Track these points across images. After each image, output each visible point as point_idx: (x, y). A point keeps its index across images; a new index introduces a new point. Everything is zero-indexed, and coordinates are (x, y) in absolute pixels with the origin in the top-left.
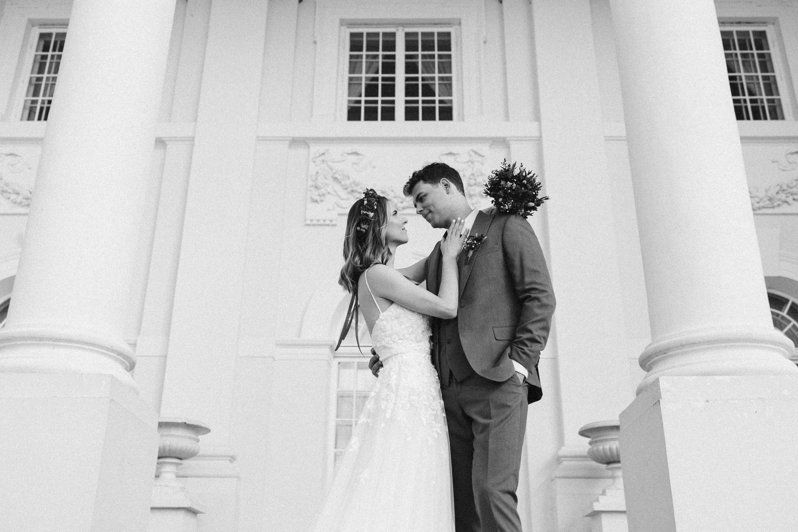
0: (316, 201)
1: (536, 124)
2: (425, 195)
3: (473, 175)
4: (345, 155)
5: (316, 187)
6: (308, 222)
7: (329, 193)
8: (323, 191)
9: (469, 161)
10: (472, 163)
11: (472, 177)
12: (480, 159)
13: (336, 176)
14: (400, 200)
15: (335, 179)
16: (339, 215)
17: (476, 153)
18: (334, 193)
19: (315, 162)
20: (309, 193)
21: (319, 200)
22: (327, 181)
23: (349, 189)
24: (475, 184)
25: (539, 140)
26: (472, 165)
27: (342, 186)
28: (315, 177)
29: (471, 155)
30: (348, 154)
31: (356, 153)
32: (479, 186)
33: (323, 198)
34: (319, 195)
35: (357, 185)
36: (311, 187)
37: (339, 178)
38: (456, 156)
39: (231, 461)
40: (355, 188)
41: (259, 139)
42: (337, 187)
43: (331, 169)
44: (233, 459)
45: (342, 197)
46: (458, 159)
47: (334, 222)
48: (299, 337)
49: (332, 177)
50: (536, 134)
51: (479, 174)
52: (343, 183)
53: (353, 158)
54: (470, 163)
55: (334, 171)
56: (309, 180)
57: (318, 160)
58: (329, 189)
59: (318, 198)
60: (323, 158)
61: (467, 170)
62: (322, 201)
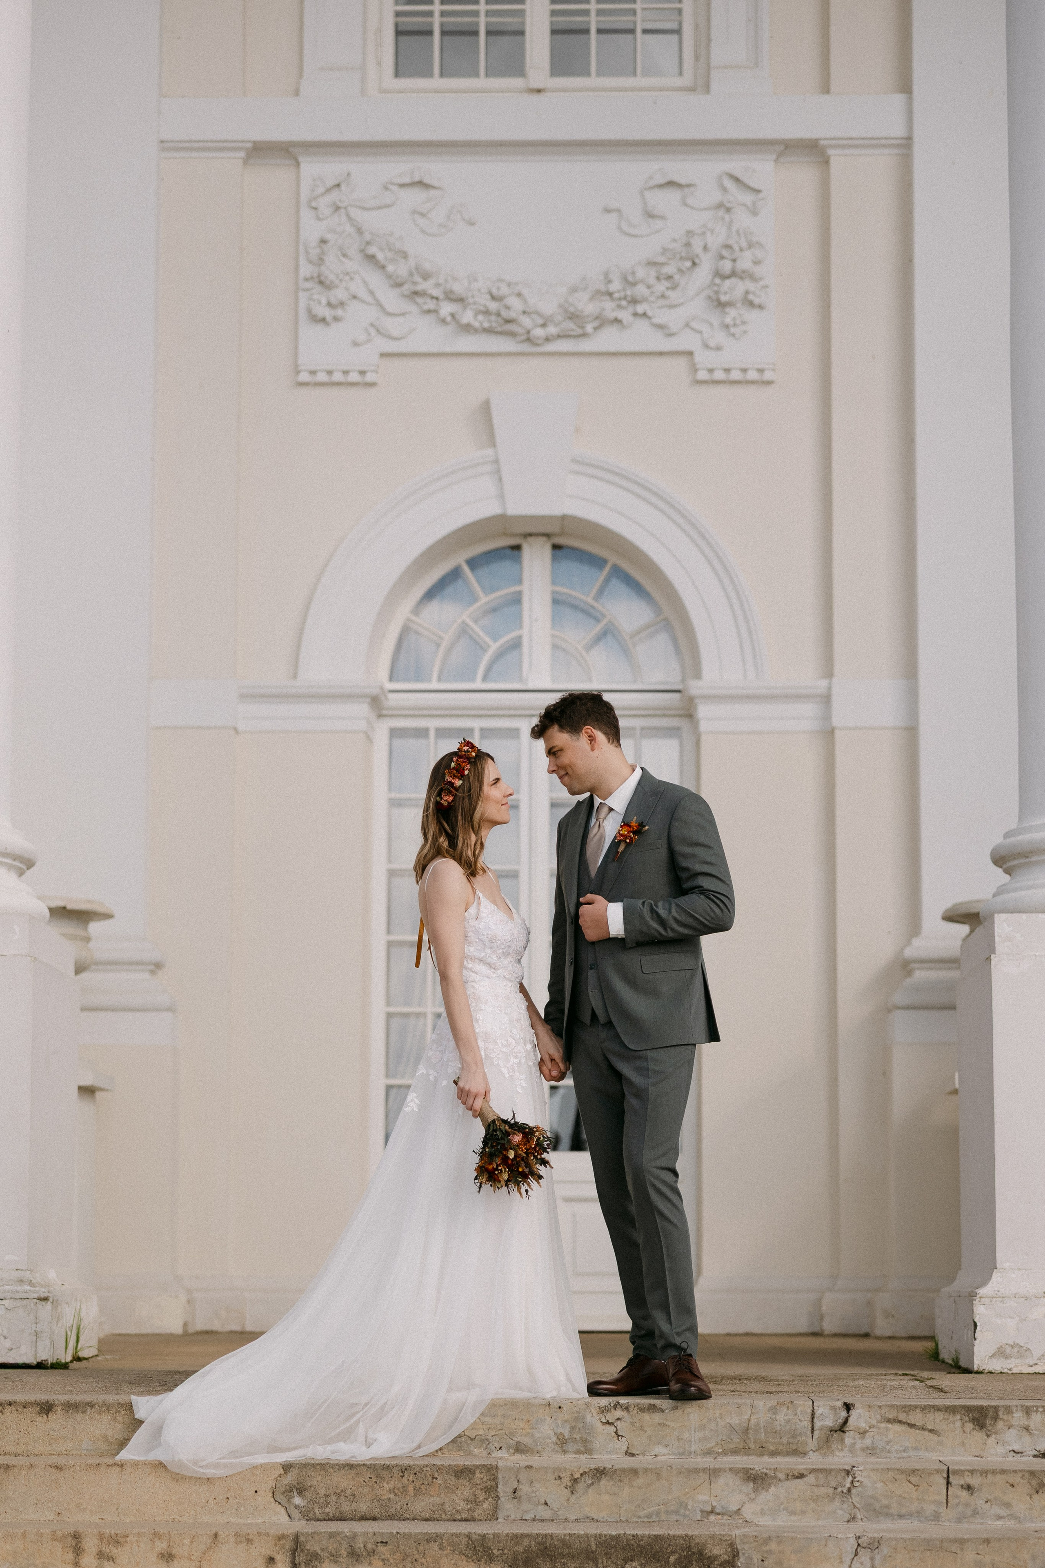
0: (323, 320)
1: (899, 99)
2: (561, 750)
3: (728, 247)
4: (395, 188)
5: (321, 283)
6: (304, 377)
7: (355, 297)
8: (339, 294)
9: (720, 206)
10: (728, 210)
11: (725, 253)
12: (748, 198)
13: (372, 250)
14: (540, 321)
15: (371, 258)
16: (383, 355)
17: (737, 180)
18: (368, 298)
19: (315, 209)
20: (303, 296)
21: (329, 318)
22: (350, 266)
23: (407, 288)
24: (733, 274)
25: (907, 142)
26: (727, 217)
27: (389, 277)
28: (318, 250)
29: (725, 190)
30: (402, 186)
31: (421, 184)
32: (741, 278)
33: (339, 312)
34: (330, 305)
35: (426, 276)
36: (306, 280)
37: (380, 256)
38: (686, 190)
39: (152, 972)
40: (422, 286)
41: (166, 146)
42: (375, 280)
43: (360, 231)
44: (157, 967)
45: (390, 309)
46: (690, 201)
47: (369, 377)
48: (295, 676)
49: (362, 251)
50: (898, 130)
51: (744, 244)
52: (390, 268)
53: (416, 197)
54: (721, 213)
55: (367, 237)
56: (302, 261)
57: (324, 203)
58: (357, 287)
59: (327, 313)
60: (334, 196)
61: (712, 232)
62: (336, 319)
